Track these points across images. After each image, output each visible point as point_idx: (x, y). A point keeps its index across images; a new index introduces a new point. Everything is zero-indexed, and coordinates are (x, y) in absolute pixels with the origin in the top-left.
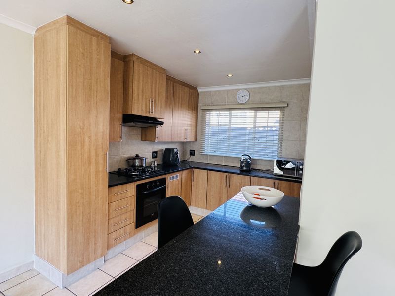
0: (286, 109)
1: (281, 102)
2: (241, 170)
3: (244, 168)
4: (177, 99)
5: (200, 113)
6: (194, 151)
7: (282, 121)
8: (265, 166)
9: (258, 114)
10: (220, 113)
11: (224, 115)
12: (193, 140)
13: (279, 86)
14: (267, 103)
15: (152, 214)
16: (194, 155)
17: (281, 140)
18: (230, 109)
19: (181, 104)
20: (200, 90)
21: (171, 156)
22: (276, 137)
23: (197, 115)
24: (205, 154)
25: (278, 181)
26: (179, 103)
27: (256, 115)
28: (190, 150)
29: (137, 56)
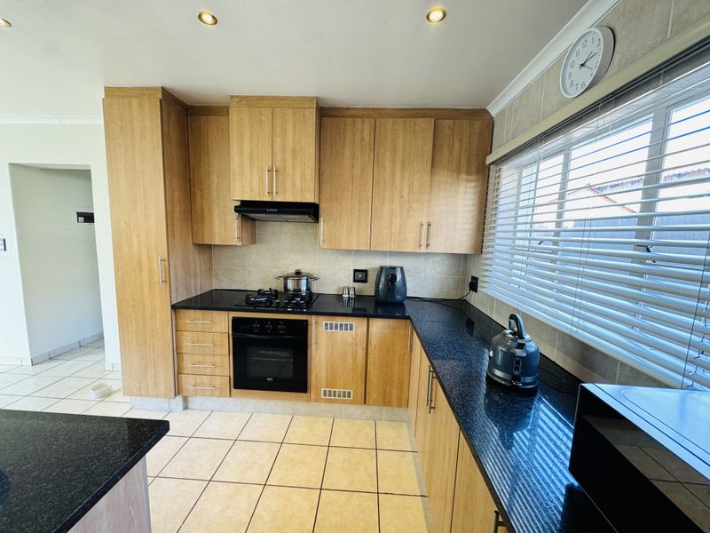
4: (388, 154)
6: (477, 280)
15: (269, 379)
16: (476, 291)
19: (403, 165)
26: (393, 163)
28: (472, 277)
29: (237, 97)
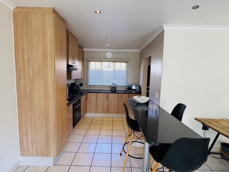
0: (128, 62)
1: (127, 59)
2: (111, 91)
3: (113, 90)
5: (85, 62)
6: (82, 83)
7: (127, 68)
8: (121, 88)
9: (115, 64)
10: (96, 62)
11: (98, 64)
12: (82, 77)
13: (125, 52)
14: (120, 59)
16: (82, 86)
17: (127, 76)
18: (102, 61)
20: (84, 50)
21: (75, 87)
22: (125, 75)
23: (84, 64)
24: (90, 84)
25: (130, 94)
27: (114, 65)
28: (80, 83)
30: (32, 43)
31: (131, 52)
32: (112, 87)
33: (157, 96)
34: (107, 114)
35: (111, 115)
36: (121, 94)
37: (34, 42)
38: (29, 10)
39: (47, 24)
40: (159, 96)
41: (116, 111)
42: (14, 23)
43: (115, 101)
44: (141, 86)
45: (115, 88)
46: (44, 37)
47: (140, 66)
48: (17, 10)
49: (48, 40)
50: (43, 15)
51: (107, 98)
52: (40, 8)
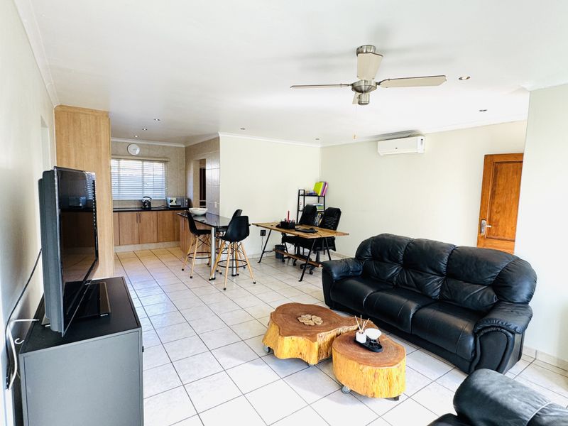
0: (168, 162)
1: (165, 157)
2: (144, 208)
3: (147, 206)
7: (167, 171)
13: (162, 146)
14: (154, 157)
17: (167, 184)
18: (119, 159)
22: (163, 182)
27: (143, 166)
30: (82, 147)
31: (170, 147)
32: (145, 202)
33: (216, 206)
34: (140, 245)
35: (146, 246)
36: (161, 212)
37: (83, 146)
38: (78, 111)
39: (102, 128)
40: (218, 205)
41: (156, 240)
42: (56, 123)
43: (152, 223)
44: (192, 200)
45: (149, 204)
46: (97, 141)
47: (186, 170)
48: (59, 109)
49: (102, 145)
50: (96, 118)
51: (139, 219)
52: (92, 111)
